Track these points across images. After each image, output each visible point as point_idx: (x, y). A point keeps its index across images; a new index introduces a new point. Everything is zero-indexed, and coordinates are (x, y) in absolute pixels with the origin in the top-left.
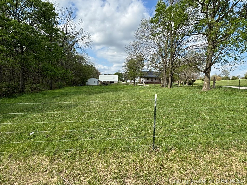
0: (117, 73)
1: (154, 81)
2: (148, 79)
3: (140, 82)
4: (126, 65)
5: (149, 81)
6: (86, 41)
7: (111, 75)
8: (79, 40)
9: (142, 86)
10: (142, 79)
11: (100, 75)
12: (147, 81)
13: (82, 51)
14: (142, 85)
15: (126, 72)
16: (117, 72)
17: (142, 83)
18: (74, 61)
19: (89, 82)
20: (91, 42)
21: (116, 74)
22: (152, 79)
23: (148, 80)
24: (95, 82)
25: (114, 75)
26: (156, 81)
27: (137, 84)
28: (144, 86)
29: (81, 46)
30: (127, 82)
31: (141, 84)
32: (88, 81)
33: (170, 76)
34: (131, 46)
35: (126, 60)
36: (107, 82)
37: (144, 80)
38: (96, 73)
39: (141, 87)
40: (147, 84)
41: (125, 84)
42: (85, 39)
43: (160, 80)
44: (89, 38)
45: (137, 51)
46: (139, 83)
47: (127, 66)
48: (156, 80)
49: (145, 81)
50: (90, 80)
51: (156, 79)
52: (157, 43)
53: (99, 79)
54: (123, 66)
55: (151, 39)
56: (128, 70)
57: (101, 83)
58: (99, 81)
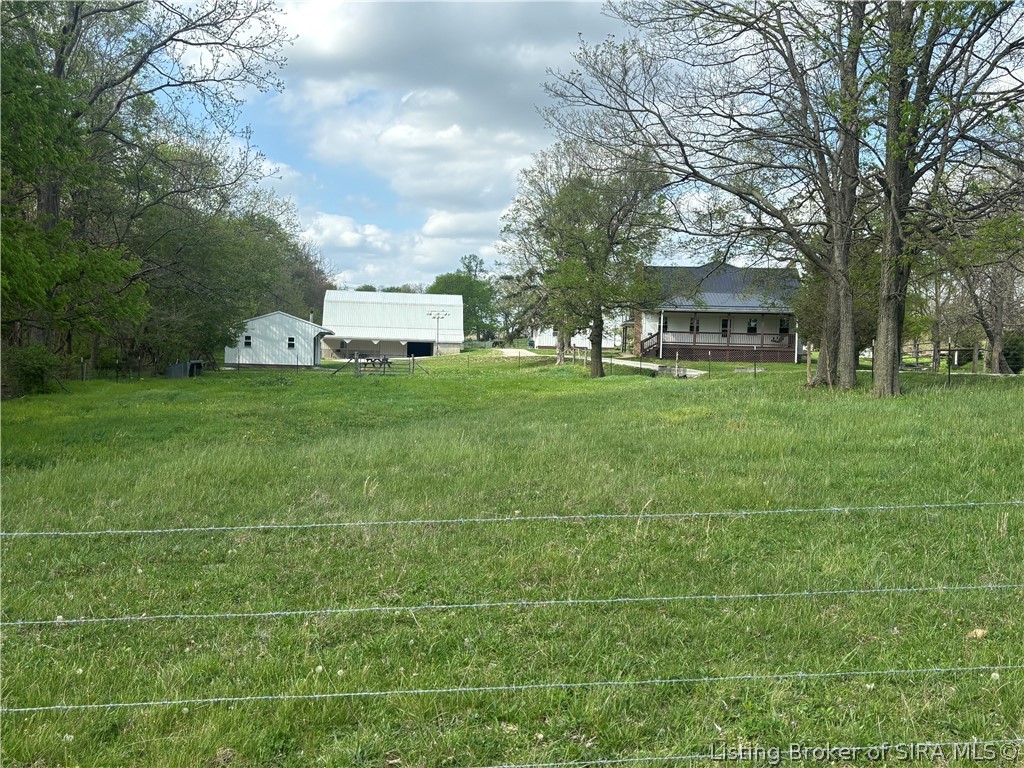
0: (449, 276)
1: (741, 340)
2: (694, 321)
3: (637, 348)
4: (533, 220)
5: (703, 340)
6: (243, 37)
7: (406, 290)
8: (186, 29)
9: (653, 374)
10: (649, 326)
11: (329, 295)
12: (687, 339)
13: (210, 108)
14: (654, 366)
15: (531, 273)
16: (453, 272)
17: (647, 354)
18: (138, 182)
19: (248, 344)
20: (275, 46)
21: (445, 285)
22: (725, 325)
23: (694, 330)
24: (291, 346)
25: (433, 290)
26: (754, 342)
27: (616, 362)
28: (670, 375)
29: (198, 74)
30: (532, 344)
31: (646, 365)
32: (242, 340)
33: (889, 298)
34: (588, 79)
35: (532, 182)
36: (385, 344)
37: (665, 331)
38: (298, 275)
39: (648, 381)
40: (689, 363)
41: (522, 363)
42: (234, 23)
43: (784, 331)
44: (262, 13)
45: (629, 111)
46: (624, 350)
47: (539, 223)
48: (752, 331)
49: (669, 338)
50: (256, 327)
51: (753, 322)
52: (782, 53)
53: (318, 320)
54: (507, 229)
55: (737, 28)
56: (540, 258)
57: (338, 352)
58: (321, 335)
